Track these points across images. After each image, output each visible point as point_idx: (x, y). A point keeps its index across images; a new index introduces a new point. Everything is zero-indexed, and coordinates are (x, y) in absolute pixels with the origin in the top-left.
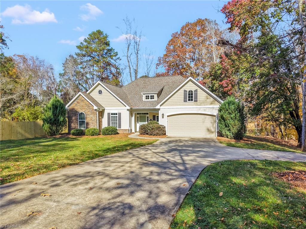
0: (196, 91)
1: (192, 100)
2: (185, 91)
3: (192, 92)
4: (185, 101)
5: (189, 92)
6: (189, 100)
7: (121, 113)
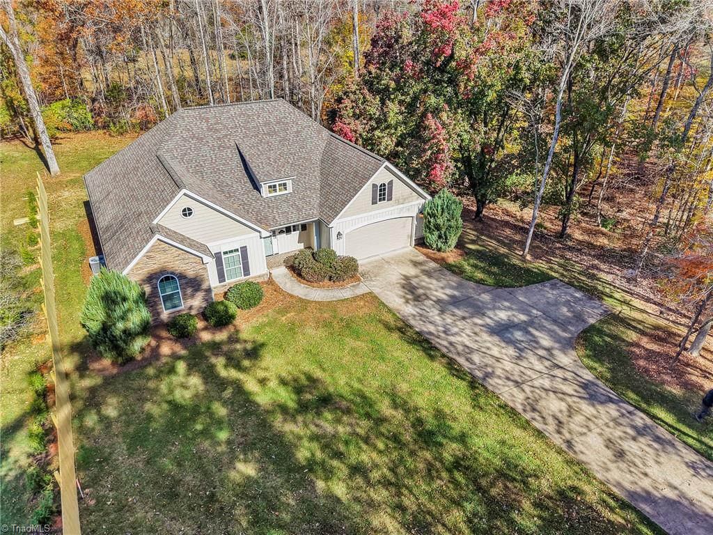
0: (391, 183)
1: (384, 199)
2: (374, 186)
3: (384, 185)
4: (374, 202)
5: (381, 186)
6: (380, 200)
7: (246, 247)
